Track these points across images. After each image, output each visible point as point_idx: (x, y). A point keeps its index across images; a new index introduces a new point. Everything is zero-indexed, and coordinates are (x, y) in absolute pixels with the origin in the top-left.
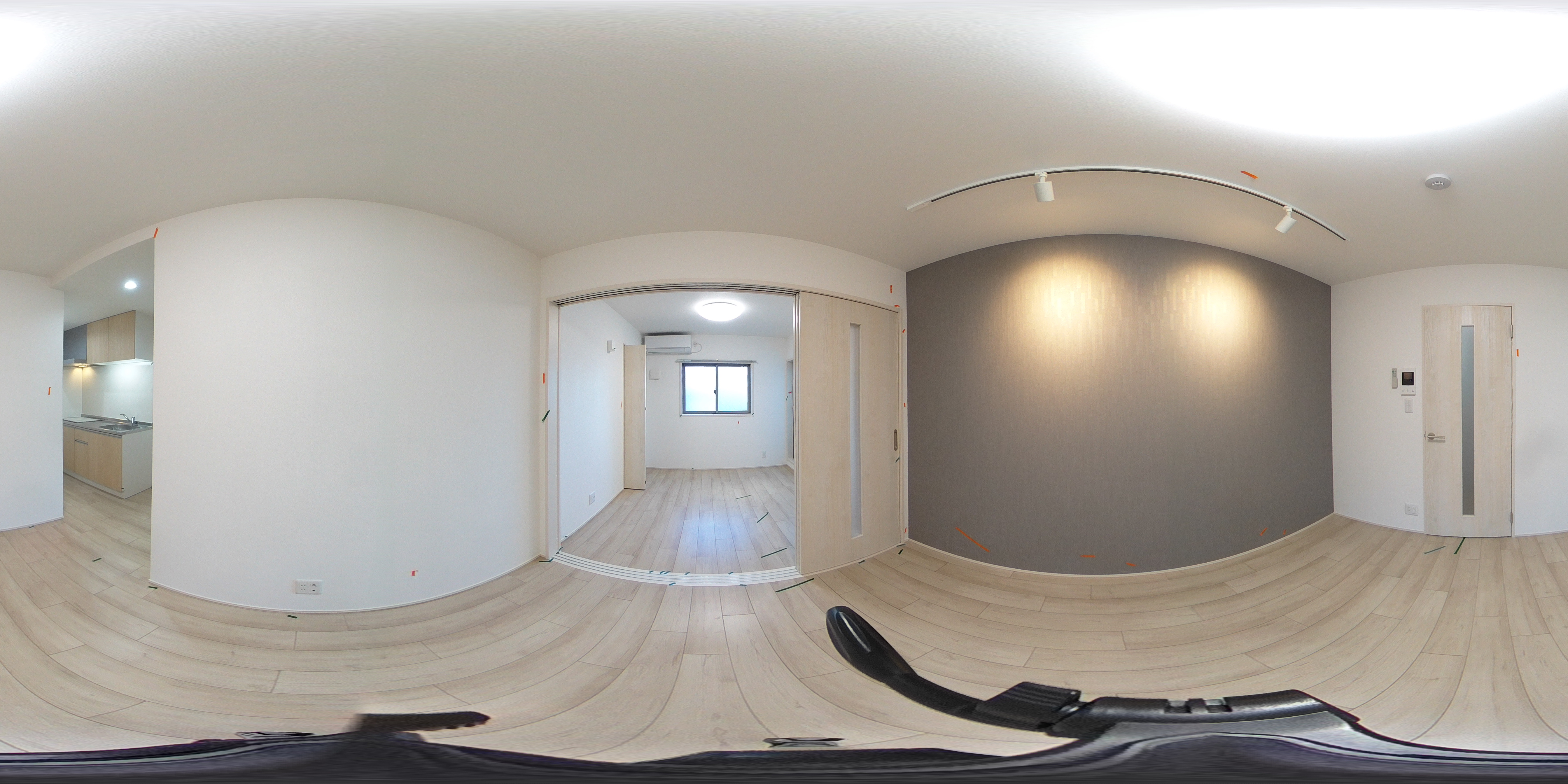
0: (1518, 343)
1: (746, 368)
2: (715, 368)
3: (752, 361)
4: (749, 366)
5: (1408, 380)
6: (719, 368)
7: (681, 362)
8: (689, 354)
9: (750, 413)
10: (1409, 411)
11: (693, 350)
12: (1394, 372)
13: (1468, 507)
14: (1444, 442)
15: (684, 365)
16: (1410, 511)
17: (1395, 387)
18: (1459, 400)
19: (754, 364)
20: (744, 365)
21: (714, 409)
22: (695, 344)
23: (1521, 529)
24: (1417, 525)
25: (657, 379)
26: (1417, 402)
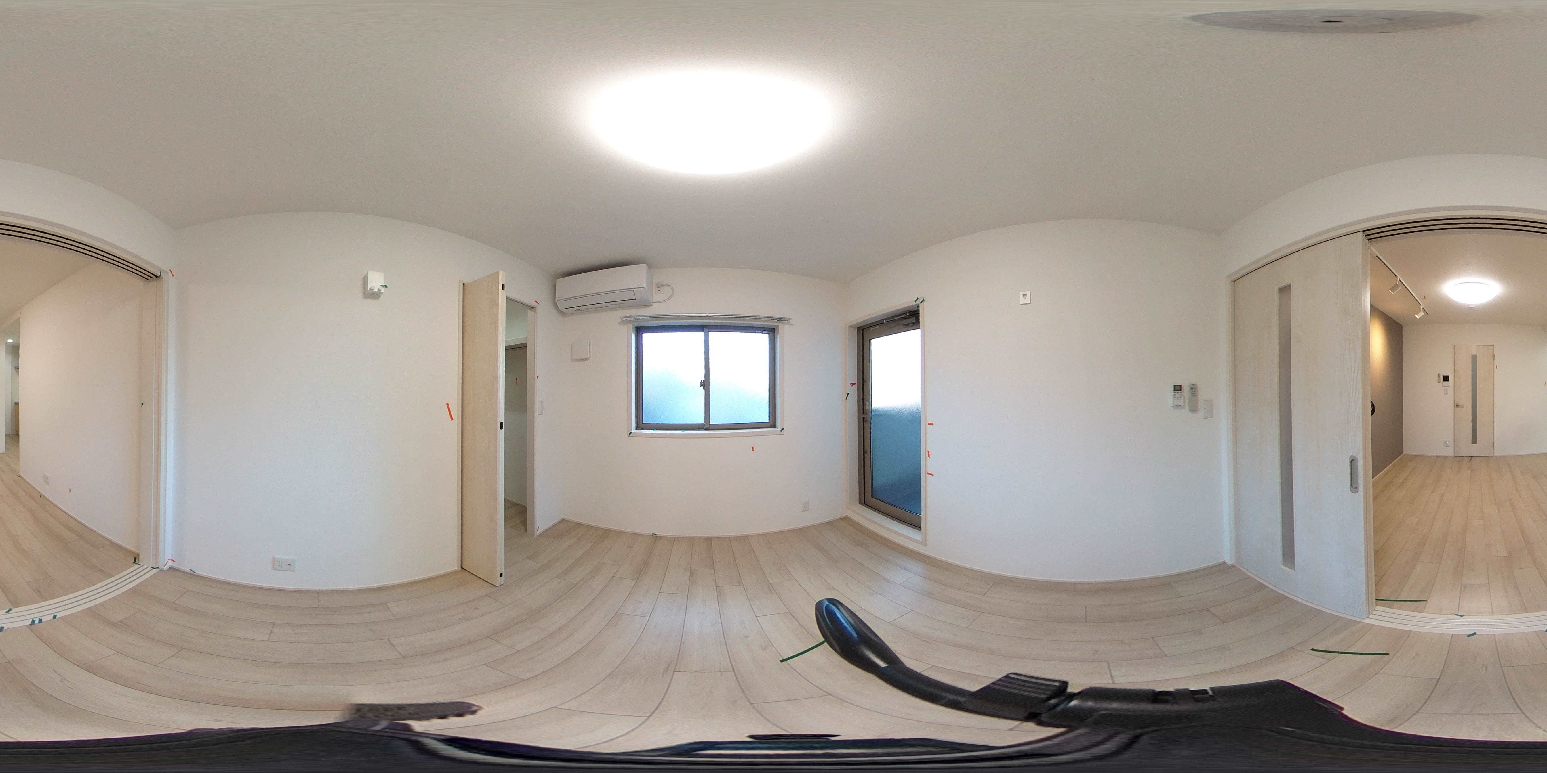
0: (1497, 362)
1: (765, 337)
2: (701, 335)
3: (780, 320)
4: (772, 331)
5: (1446, 379)
6: (713, 335)
7: (631, 322)
8: (646, 304)
9: (774, 426)
10: (1446, 393)
11: (656, 298)
12: (1439, 375)
13: (1474, 441)
14: (1463, 407)
15: (640, 331)
16: (1446, 444)
17: (1439, 382)
18: (1470, 388)
19: (785, 326)
20: (763, 330)
21: (701, 420)
22: (660, 286)
23: (1497, 453)
24: (1449, 452)
25: (585, 360)
26: (1450, 390)
